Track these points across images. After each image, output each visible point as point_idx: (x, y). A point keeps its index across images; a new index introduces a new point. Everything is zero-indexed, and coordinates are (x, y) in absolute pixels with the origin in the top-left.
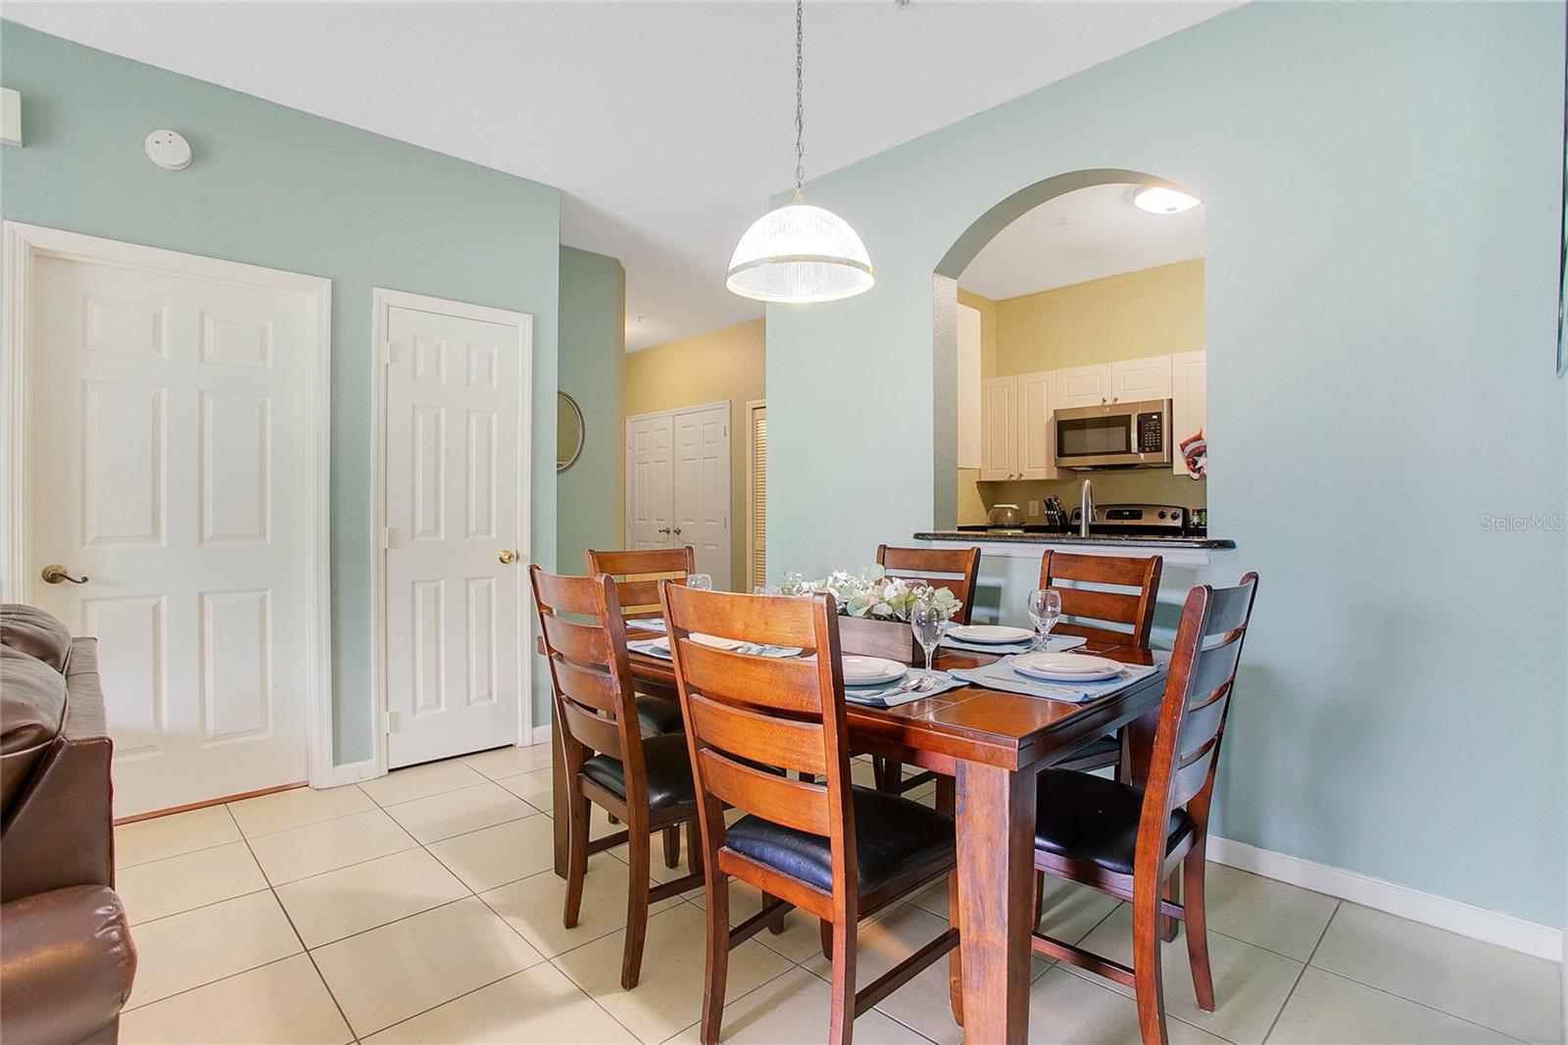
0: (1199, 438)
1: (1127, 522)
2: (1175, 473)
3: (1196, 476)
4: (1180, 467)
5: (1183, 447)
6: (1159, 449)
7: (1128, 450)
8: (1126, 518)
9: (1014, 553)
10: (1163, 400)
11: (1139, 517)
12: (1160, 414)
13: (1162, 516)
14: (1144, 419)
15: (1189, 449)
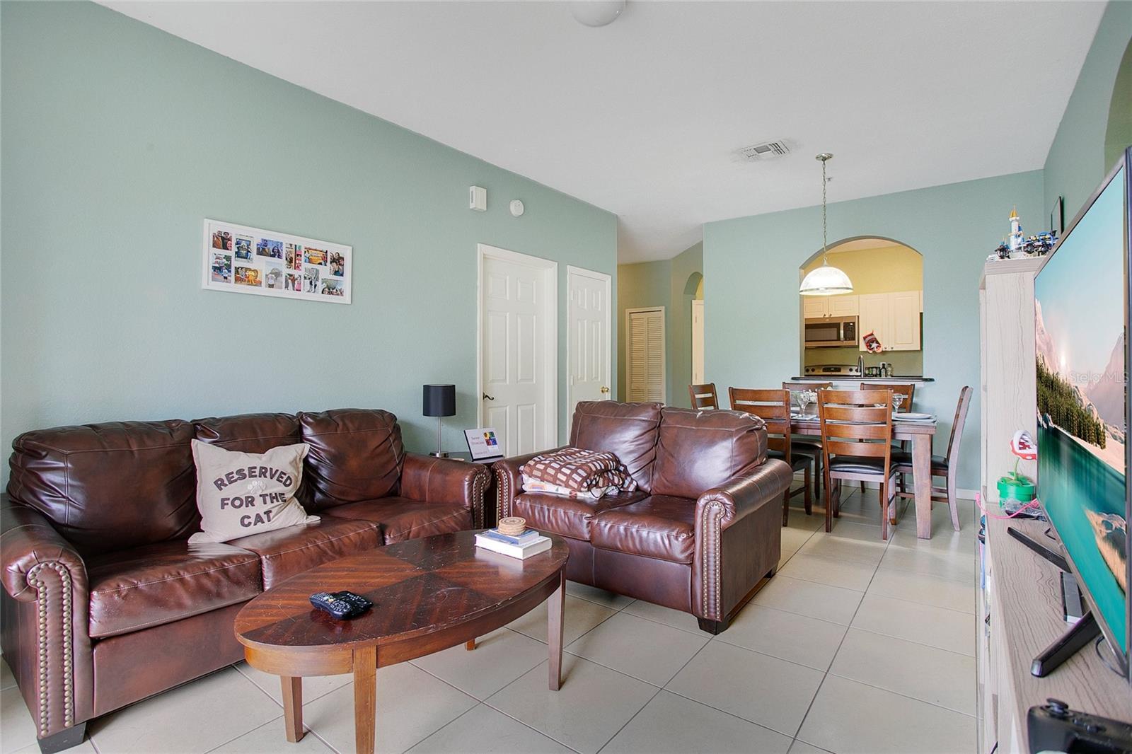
0: (872, 334)
1: (834, 373)
2: (860, 350)
3: (871, 352)
4: (863, 347)
5: (865, 338)
6: (854, 339)
7: (839, 339)
8: (832, 371)
9: (839, 384)
10: (855, 316)
11: (839, 371)
12: (854, 323)
13: (851, 370)
14: (846, 325)
15: (867, 339)
